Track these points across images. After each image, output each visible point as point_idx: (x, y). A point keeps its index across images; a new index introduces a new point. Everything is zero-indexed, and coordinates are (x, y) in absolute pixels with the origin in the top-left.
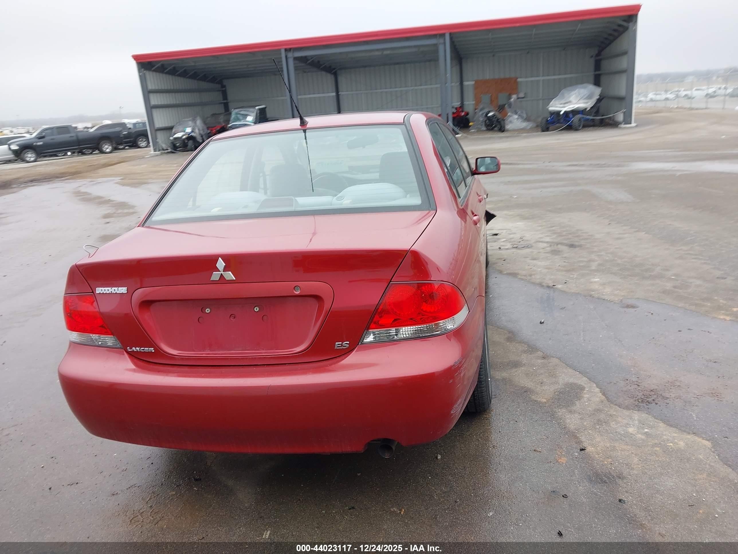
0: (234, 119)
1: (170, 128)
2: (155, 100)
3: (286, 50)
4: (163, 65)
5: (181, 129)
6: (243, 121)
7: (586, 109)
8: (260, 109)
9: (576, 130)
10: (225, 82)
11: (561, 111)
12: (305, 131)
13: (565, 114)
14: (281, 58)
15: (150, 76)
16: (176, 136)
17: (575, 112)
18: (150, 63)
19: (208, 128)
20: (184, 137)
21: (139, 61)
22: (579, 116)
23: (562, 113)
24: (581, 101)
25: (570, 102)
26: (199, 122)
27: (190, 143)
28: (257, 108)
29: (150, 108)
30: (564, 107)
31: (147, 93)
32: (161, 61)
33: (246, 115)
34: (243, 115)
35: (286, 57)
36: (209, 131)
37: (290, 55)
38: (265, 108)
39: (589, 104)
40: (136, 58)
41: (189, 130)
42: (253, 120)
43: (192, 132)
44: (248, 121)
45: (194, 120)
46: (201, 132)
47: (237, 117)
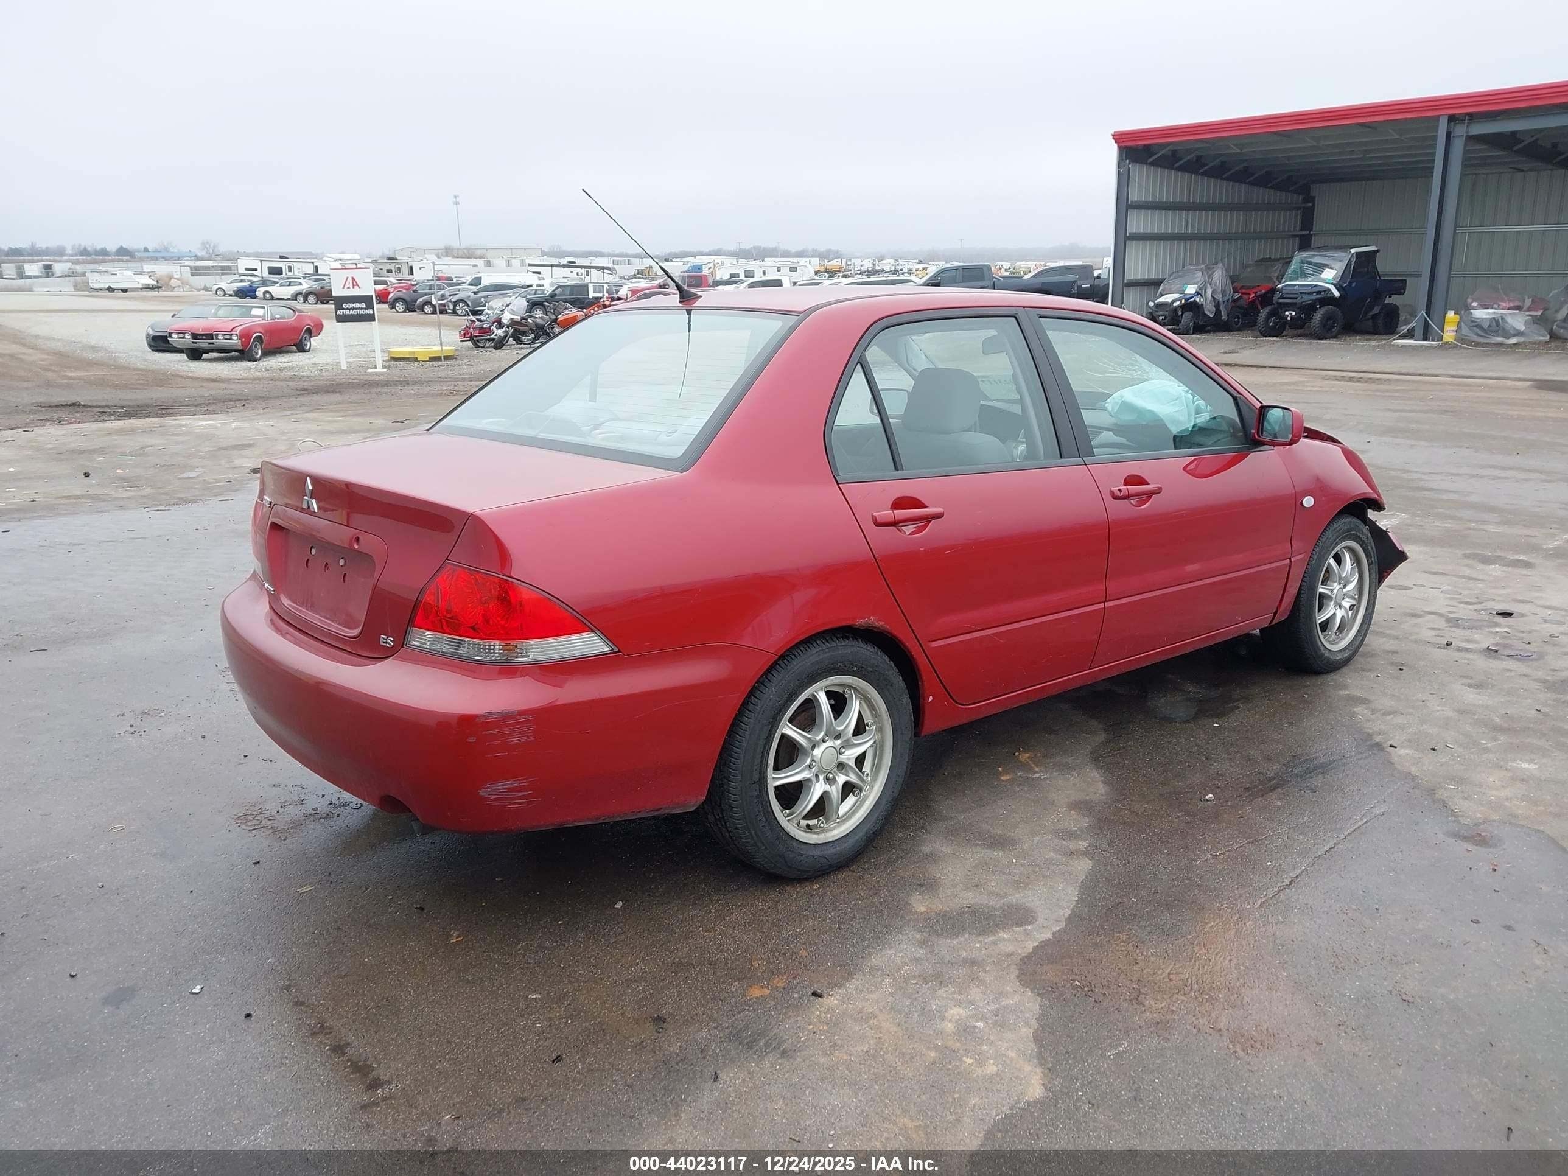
0: (1294, 272)
1: (1157, 283)
2: (1138, 223)
3: (1452, 119)
4: (1174, 153)
5: (1175, 287)
6: (1310, 279)
8: (1358, 254)
10: (1316, 190)
12: (689, 312)
14: (1435, 138)
15: (1138, 172)
16: (1161, 300)
18: (1147, 148)
19: (1235, 290)
20: (1177, 303)
21: (1123, 145)
26: (1218, 275)
27: (1186, 318)
28: (1353, 251)
29: (1123, 238)
31: (1125, 207)
32: (1169, 144)
33: (1322, 267)
34: (1316, 264)
35: (1449, 135)
36: (1237, 296)
37: (1460, 130)
38: (1375, 252)
40: (1119, 138)
41: (1191, 290)
42: (1334, 278)
43: (1198, 293)
44: (1324, 281)
45: (1209, 270)
46: (1219, 297)
47: (1301, 268)
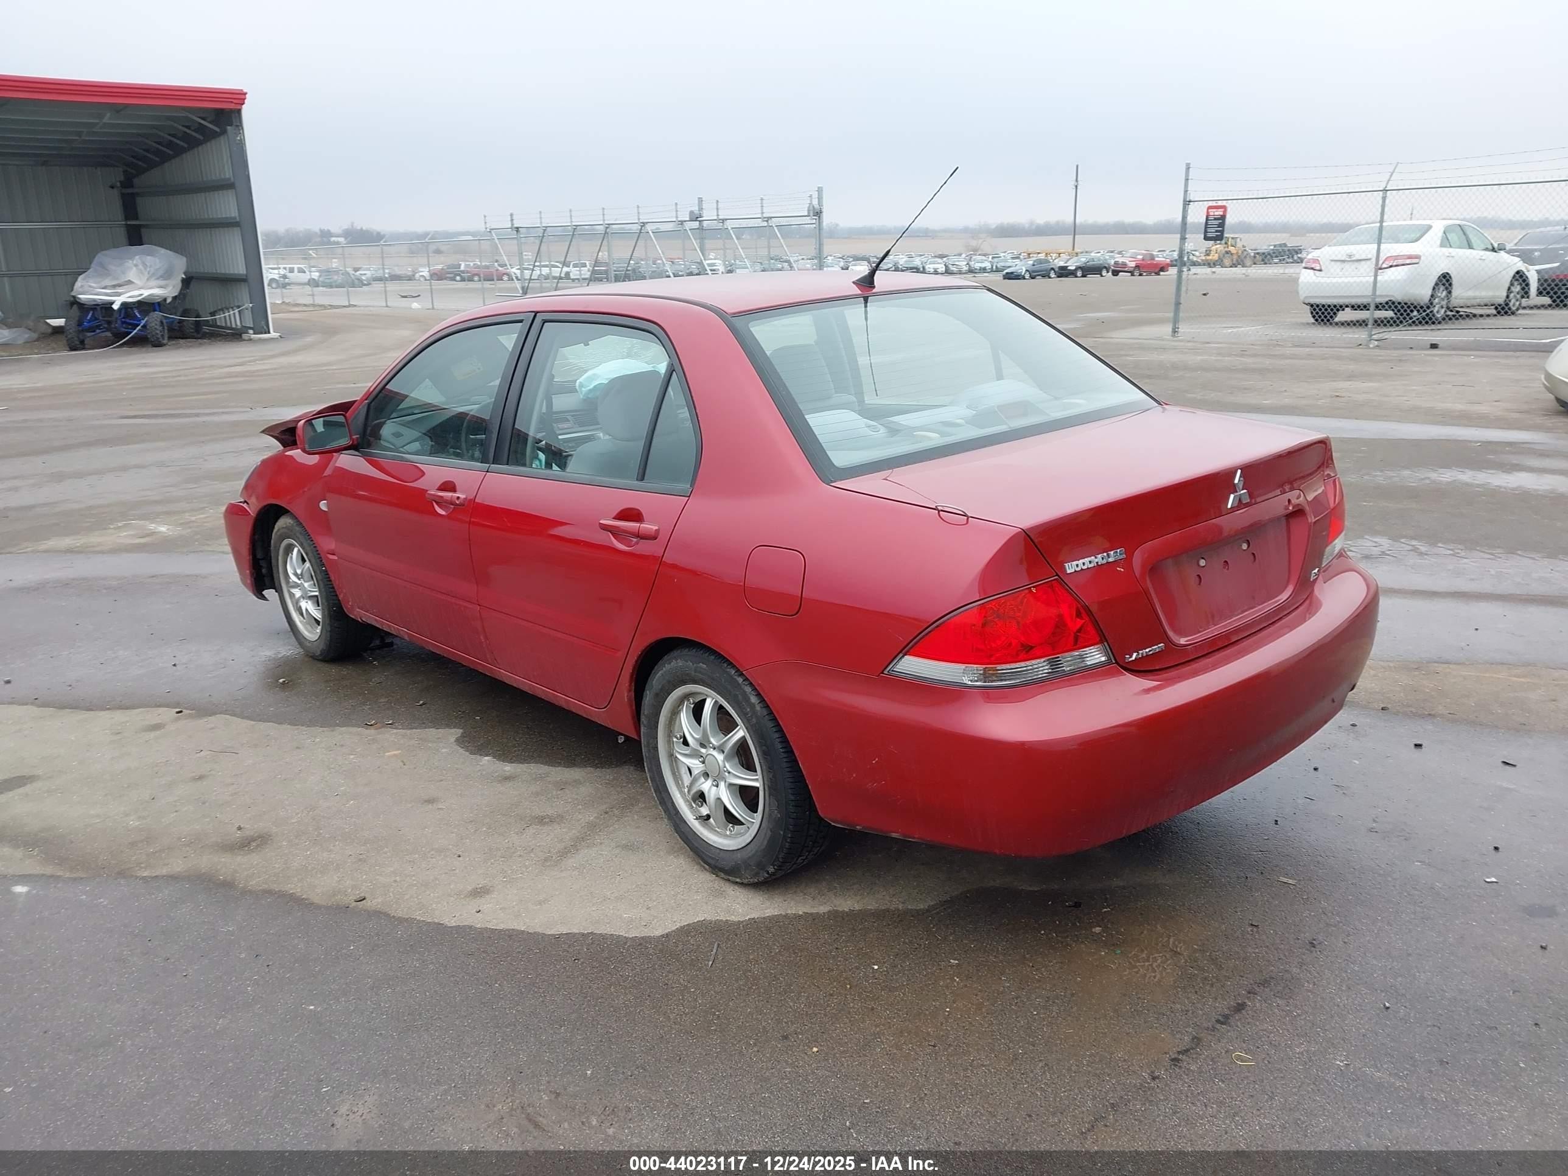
7: (165, 300)
9: (158, 345)
11: (112, 303)
13: (123, 311)
17: (146, 306)
22: (157, 315)
23: (116, 307)
24: (153, 283)
25: (130, 282)
30: (119, 295)
39: (170, 288)
